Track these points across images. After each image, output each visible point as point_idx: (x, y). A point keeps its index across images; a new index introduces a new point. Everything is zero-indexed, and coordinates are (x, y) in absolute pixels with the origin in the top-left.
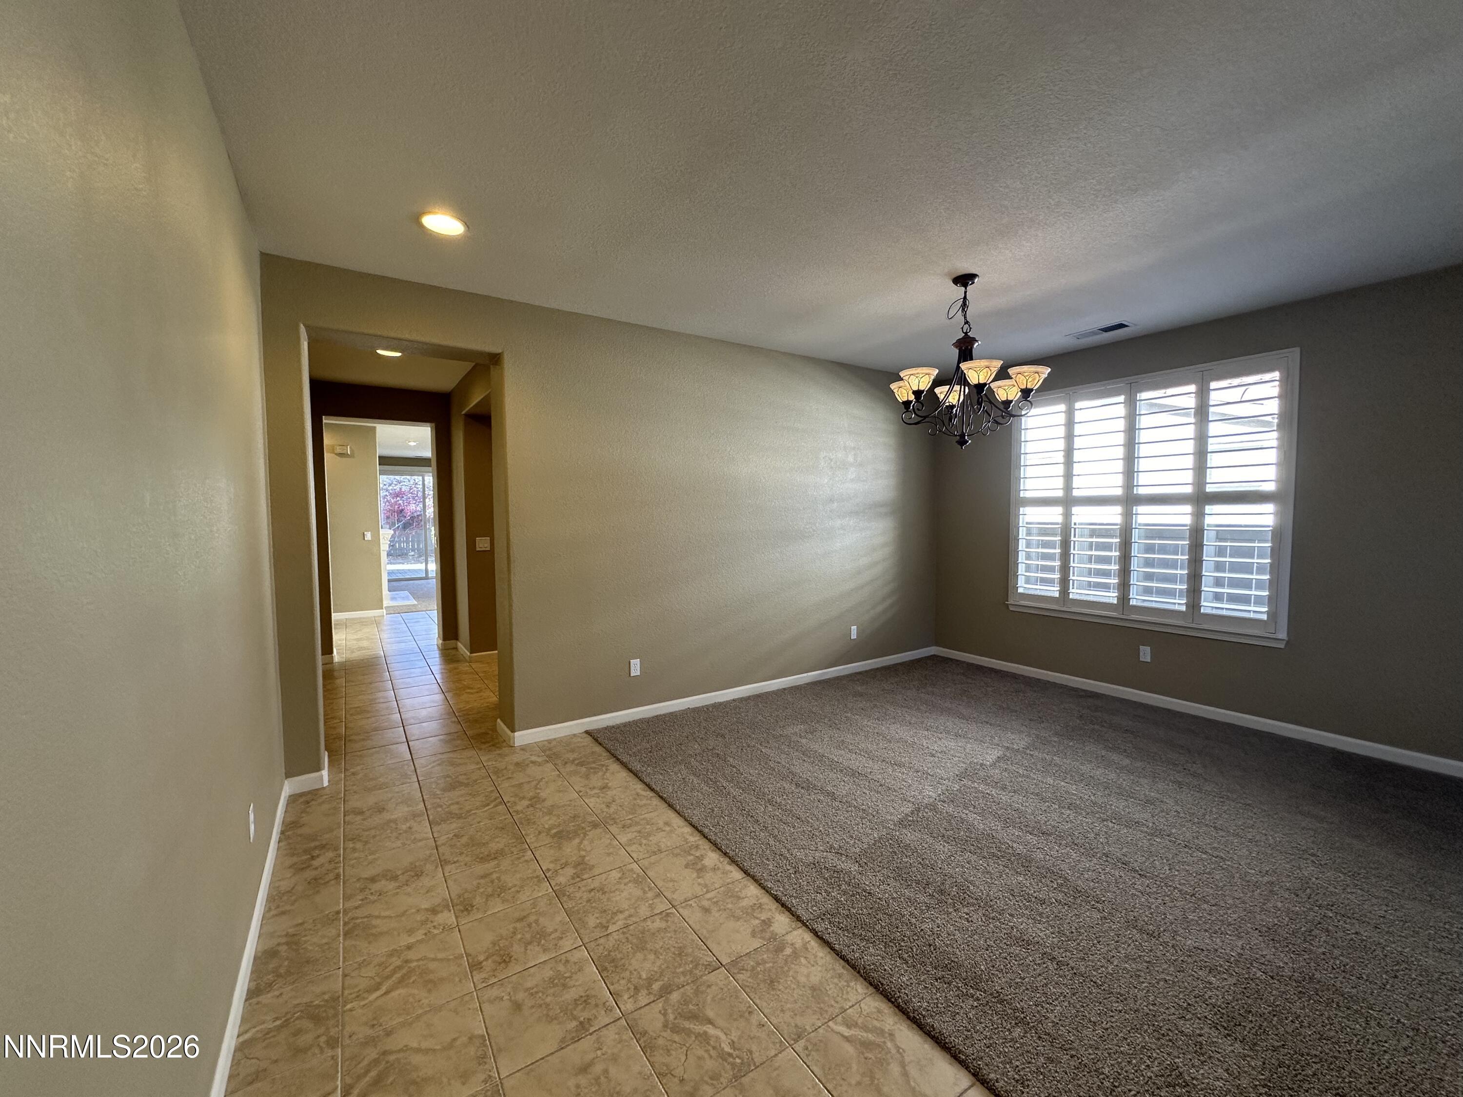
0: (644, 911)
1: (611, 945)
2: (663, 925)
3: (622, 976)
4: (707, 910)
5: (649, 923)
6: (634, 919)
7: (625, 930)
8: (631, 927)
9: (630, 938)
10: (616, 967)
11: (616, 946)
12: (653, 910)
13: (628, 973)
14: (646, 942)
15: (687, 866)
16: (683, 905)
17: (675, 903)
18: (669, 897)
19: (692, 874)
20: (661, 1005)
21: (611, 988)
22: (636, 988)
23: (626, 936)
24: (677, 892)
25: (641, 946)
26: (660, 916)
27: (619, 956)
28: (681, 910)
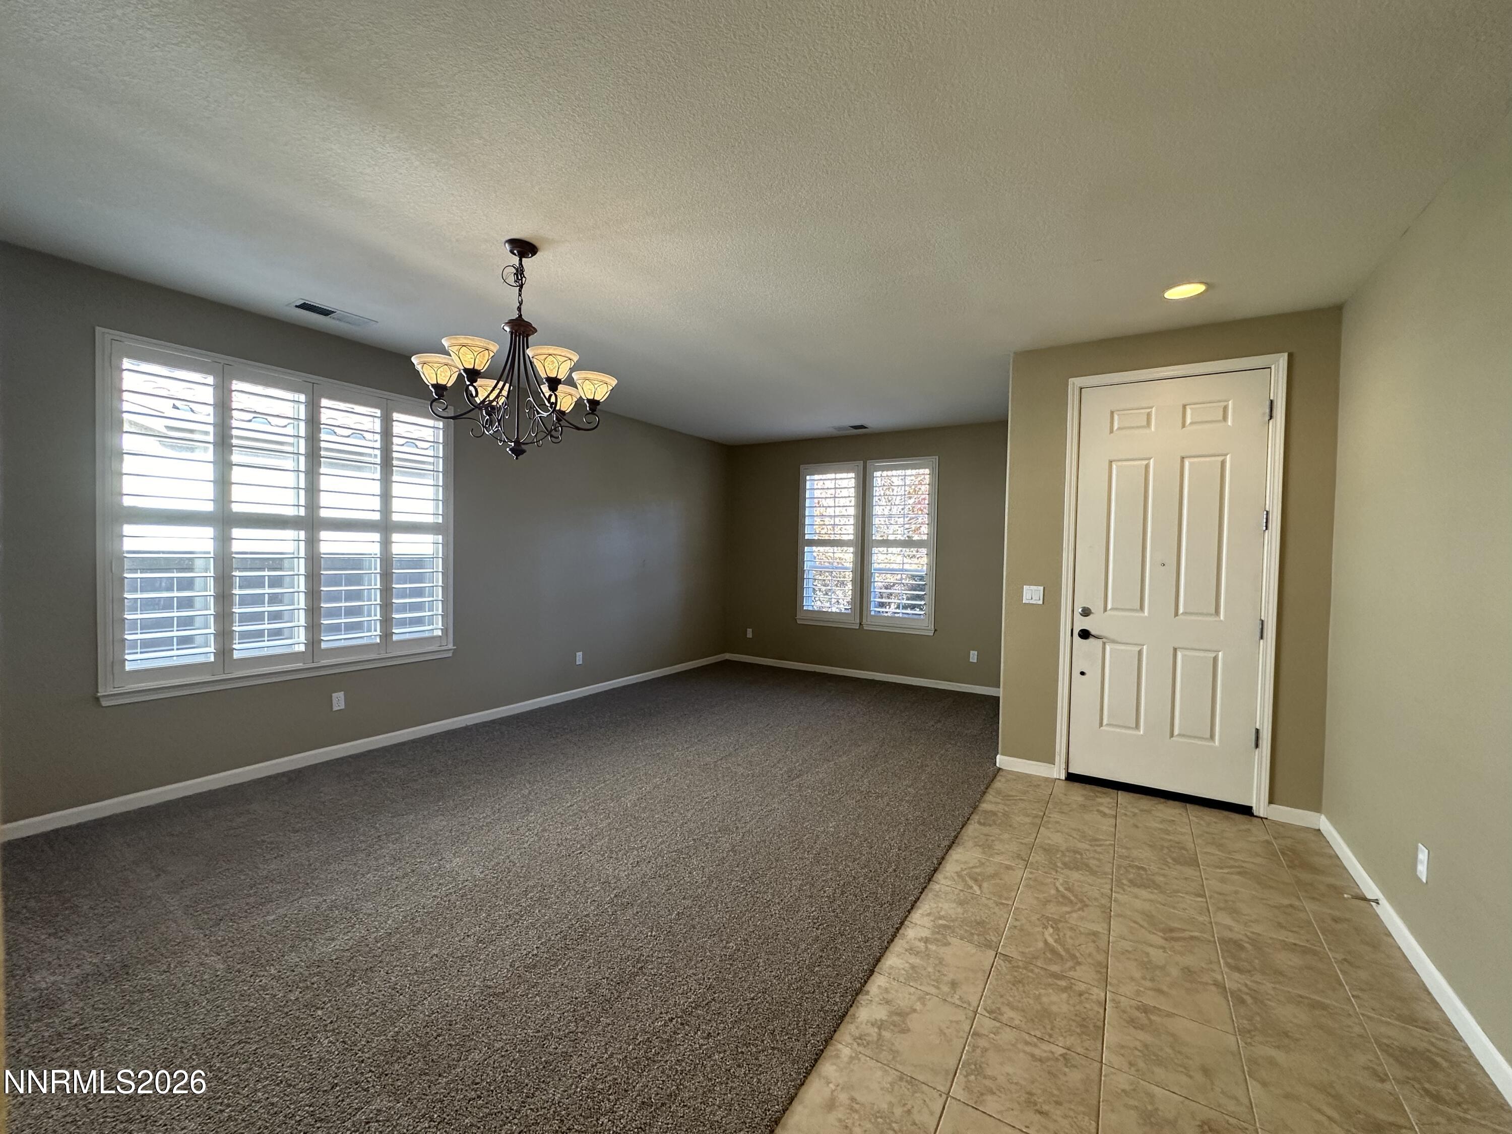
0: (1008, 1035)
1: (1073, 1038)
2: (1005, 1009)
3: (1085, 1010)
4: (954, 985)
5: (1017, 1022)
6: (1027, 1037)
7: (1047, 1038)
8: (1039, 1034)
9: (1049, 1027)
10: (1084, 1019)
11: (1068, 1033)
12: (998, 1028)
13: (1077, 1008)
14: (1037, 1012)
15: (905, 1031)
16: (965, 1005)
17: (971, 1014)
18: (969, 1022)
19: (914, 1022)
20: (1071, 973)
21: (1102, 1011)
22: (1081, 995)
23: (1051, 1032)
24: (954, 1019)
25: (1046, 1014)
26: (999, 1017)
27: (1074, 1024)
28: (975, 1004)
